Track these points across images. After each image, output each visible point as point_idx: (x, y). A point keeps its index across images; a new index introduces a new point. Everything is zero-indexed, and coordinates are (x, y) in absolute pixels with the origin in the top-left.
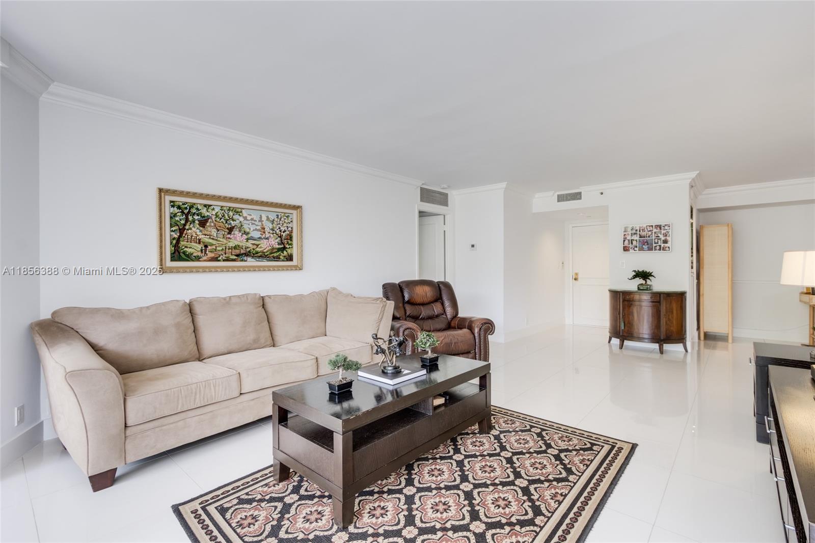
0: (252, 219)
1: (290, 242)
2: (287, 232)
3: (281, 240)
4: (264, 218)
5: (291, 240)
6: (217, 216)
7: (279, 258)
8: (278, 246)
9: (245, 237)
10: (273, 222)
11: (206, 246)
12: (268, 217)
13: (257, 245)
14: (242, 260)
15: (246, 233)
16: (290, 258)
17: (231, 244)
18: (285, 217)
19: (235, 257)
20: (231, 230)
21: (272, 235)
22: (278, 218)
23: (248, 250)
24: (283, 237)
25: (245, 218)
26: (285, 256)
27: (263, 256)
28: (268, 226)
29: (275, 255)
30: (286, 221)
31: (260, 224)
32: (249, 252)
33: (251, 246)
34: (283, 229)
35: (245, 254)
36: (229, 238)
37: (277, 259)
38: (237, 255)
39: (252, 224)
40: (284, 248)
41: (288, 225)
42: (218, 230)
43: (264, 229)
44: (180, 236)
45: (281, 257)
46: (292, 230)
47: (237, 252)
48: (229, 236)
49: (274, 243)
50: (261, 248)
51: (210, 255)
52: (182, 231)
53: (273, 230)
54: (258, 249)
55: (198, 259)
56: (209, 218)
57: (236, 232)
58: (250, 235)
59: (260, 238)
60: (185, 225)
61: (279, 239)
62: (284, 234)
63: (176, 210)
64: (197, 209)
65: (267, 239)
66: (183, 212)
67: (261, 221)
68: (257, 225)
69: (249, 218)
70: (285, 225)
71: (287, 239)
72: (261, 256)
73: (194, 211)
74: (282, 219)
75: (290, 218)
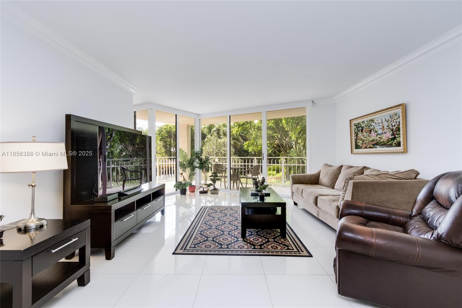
0: (378, 123)
1: (398, 133)
2: (396, 126)
3: (393, 132)
4: (384, 120)
5: (399, 131)
6: (366, 125)
7: (392, 145)
8: (391, 137)
9: (376, 134)
10: (388, 121)
11: (363, 142)
12: (385, 119)
13: (381, 138)
14: (375, 148)
15: (376, 132)
16: (399, 144)
17: (371, 139)
18: (395, 116)
19: (372, 146)
20: (370, 131)
21: (388, 130)
22: (390, 118)
23: (377, 141)
24: (394, 130)
25: (376, 123)
26: (395, 144)
27: (384, 144)
28: (385, 124)
29: (390, 143)
30: (395, 118)
31: (382, 124)
32: (378, 142)
33: (378, 138)
34: (393, 124)
35: (376, 144)
36: (370, 136)
37: (391, 146)
38: (373, 145)
39: (379, 125)
40: (395, 138)
41: (398, 120)
42: (366, 133)
43: (384, 127)
44: (357, 138)
45: (393, 144)
46: (399, 124)
47: (373, 143)
48: (370, 135)
49: (389, 135)
50: (383, 139)
51: (365, 145)
52: (357, 135)
53: (388, 126)
54: (382, 140)
55: (361, 148)
56: (364, 127)
57: (372, 132)
58: (378, 133)
59: (382, 133)
60: (357, 133)
61: (392, 132)
62: (394, 128)
63: (355, 127)
64: (360, 124)
65: (385, 133)
66: (357, 127)
67: (382, 123)
68: (380, 126)
69: (377, 123)
70: (395, 121)
71: (396, 131)
72: (383, 145)
73: (359, 126)
74: (393, 118)
75: (398, 115)
